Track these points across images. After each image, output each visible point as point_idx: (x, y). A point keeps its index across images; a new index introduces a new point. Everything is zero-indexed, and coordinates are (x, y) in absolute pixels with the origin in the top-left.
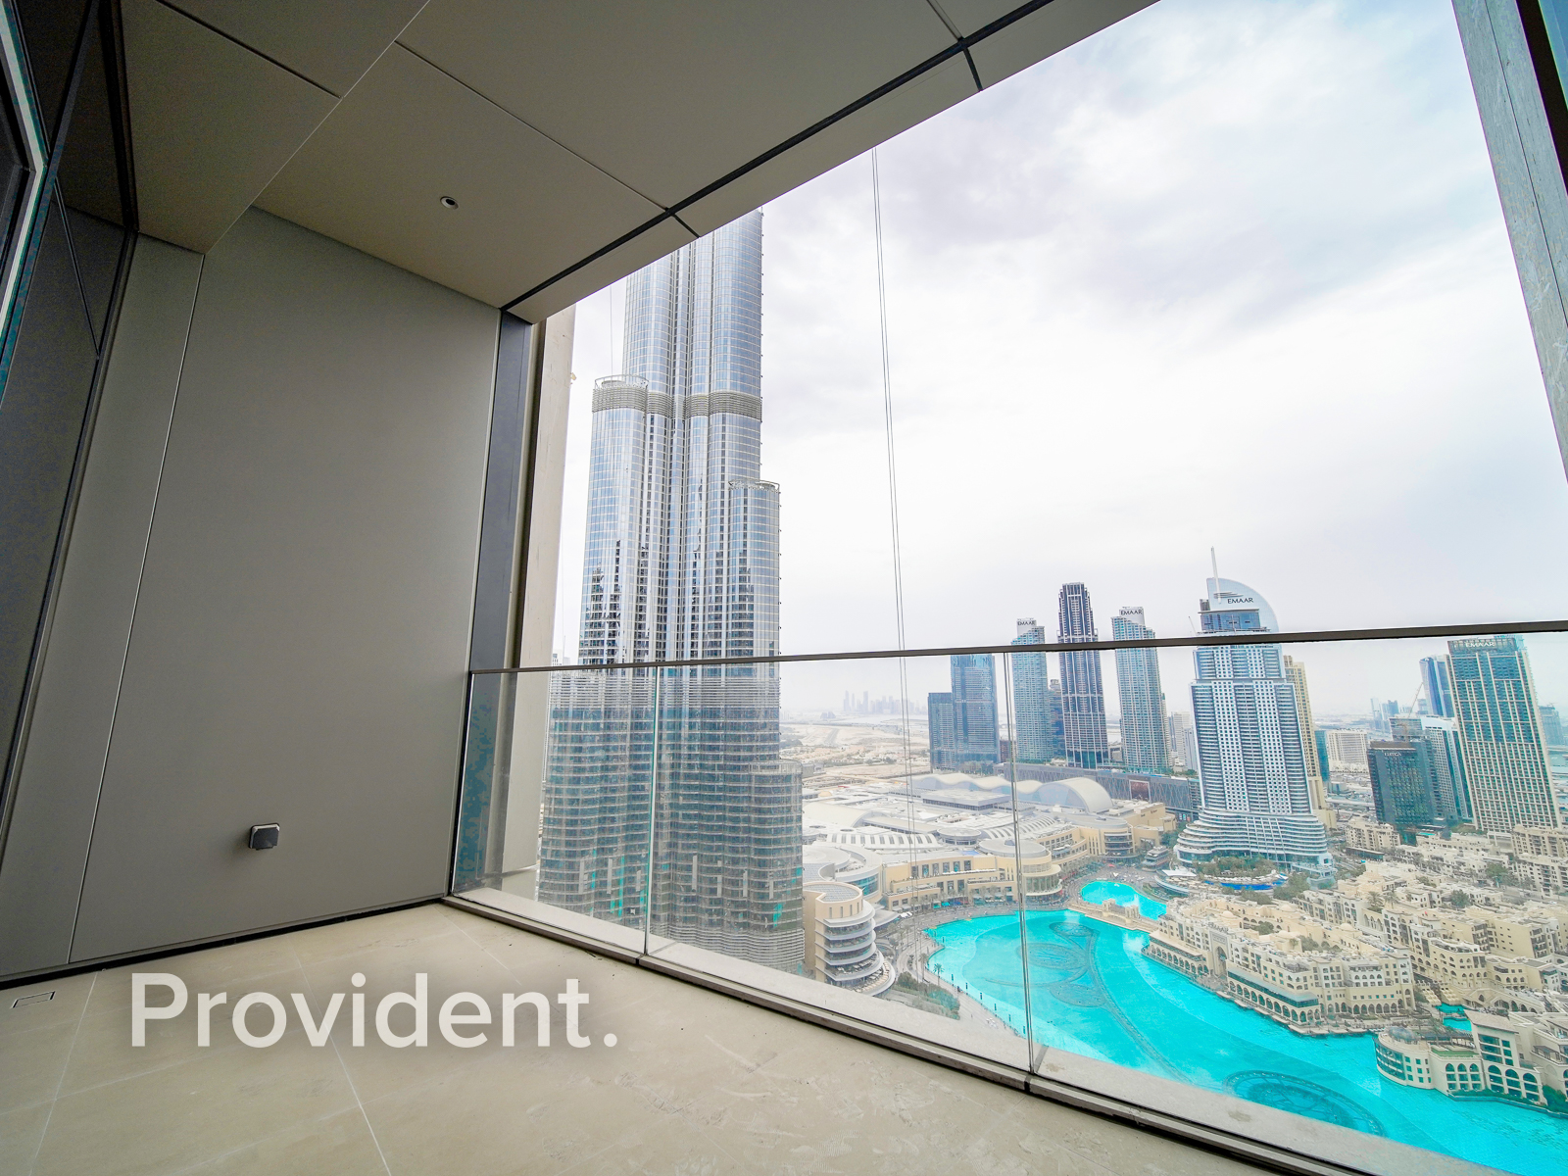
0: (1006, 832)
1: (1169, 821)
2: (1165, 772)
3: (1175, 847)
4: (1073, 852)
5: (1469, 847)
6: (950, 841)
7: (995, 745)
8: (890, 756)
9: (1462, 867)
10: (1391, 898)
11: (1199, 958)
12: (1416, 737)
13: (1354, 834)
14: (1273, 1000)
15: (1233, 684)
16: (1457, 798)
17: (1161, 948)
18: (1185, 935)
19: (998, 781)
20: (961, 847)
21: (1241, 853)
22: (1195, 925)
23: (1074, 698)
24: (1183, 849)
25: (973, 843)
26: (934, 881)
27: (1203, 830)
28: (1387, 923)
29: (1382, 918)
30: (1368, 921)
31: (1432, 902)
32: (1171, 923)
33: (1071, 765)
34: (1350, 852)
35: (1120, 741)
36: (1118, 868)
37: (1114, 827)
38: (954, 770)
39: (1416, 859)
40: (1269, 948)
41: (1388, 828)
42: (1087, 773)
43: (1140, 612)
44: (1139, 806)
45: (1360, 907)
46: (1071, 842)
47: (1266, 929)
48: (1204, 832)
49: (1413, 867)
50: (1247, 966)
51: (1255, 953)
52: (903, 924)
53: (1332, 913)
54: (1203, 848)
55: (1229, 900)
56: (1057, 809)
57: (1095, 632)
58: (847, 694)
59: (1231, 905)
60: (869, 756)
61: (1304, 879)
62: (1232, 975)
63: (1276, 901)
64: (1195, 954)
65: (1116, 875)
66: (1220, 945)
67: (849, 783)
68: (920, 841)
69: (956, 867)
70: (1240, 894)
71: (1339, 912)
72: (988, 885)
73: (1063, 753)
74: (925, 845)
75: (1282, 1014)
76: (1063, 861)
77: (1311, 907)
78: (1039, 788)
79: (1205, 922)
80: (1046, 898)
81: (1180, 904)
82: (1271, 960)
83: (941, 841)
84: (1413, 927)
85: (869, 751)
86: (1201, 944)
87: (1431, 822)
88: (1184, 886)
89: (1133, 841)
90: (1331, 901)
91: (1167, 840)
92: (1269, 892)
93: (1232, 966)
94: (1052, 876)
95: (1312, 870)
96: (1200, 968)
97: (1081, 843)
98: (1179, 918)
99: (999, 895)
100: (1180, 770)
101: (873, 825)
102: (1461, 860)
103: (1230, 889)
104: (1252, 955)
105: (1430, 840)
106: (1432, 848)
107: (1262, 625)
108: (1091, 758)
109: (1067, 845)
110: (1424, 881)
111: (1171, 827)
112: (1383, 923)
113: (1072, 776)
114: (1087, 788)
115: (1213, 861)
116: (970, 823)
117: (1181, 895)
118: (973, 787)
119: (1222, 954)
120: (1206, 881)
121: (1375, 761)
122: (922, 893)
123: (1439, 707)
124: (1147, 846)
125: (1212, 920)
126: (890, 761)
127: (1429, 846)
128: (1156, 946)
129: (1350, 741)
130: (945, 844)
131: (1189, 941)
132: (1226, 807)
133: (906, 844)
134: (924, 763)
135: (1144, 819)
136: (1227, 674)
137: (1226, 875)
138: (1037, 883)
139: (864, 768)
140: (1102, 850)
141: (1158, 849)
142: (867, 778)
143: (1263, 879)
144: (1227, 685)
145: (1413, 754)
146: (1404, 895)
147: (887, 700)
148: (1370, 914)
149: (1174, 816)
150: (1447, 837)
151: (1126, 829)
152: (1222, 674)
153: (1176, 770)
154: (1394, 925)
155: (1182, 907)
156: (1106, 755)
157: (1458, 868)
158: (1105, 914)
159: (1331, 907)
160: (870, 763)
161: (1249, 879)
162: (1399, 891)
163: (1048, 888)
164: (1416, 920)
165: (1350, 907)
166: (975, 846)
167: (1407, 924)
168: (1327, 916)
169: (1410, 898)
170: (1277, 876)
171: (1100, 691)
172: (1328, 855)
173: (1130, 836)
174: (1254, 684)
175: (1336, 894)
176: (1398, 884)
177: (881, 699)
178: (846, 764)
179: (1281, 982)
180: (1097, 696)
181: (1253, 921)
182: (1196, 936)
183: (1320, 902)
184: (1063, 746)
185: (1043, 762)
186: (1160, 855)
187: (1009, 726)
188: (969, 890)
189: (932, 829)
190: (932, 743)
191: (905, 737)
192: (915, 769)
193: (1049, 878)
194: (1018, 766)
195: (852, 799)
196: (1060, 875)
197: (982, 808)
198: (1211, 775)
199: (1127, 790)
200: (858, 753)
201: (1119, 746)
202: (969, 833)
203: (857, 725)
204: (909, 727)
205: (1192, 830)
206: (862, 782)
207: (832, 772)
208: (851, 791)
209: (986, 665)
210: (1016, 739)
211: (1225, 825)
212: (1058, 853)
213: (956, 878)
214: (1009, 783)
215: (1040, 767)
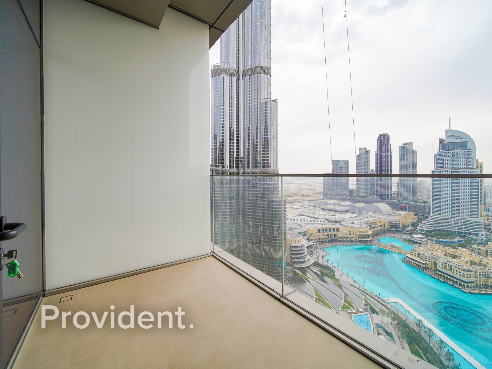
0: (352, 220)
1: (415, 218)
2: (415, 202)
3: (417, 227)
4: (377, 227)
6: (331, 222)
7: (347, 191)
8: (308, 194)
11: (425, 264)
14: (455, 280)
15: (450, 170)
17: (410, 260)
18: (420, 256)
19: (348, 203)
20: (335, 224)
21: (446, 231)
22: (425, 254)
24: (421, 228)
26: (325, 234)
27: (430, 222)
32: (415, 252)
33: (377, 198)
35: (397, 190)
36: (393, 233)
37: (394, 219)
38: (332, 199)
40: (456, 263)
42: (383, 201)
43: (411, 144)
44: (404, 213)
46: (376, 224)
47: (454, 257)
48: (431, 223)
50: (446, 268)
51: (450, 264)
52: (315, 246)
54: (429, 228)
55: (440, 246)
56: (371, 213)
57: (391, 152)
59: (440, 248)
60: (301, 194)
61: (472, 241)
62: (438, 271)
64: (424, 263)
65: (393, 235)
66: (435, 261)
67: (294, 202)
68: (321, 221)
69: (334, 230)
70: (443, 244)
72: (344, 236)
73: (374, 194)
74: (322, 223)
75: (458, 285)
76: (373, 230)
77: (475, 251)
78: (365, 206)
79: (430, 253)
80: (365, 241)
82: (456, 267)
83: (328, 221)
85: (301, 192)
86: (427, 260)
88: (420, 240)
89: (400, 225)
92: (456, 245)
93: (438, 268)
94: (370, 234)
95: (476, 238)
96: (425, 267)
97: (380, 224)
98: (419, 251)
99: (348, 239)
100: (421, 201)
101: (304, 216)
103: (439, 243)
104: (449, 265)
107: (468, 148)
108: (385, 196)
109: (375, 225)
111: (415, 220)
113: (377, 202)
114: (383, 206)
115: (433, 233)
116: (339, 217)
117: (419, 243)
118: (339, 205)
119: (435, 264)
120: (429, 239)
122: (322, 237)
124: (405, 226)
125: (432, 252)
126: (308, 195)
128: (408, 259)
131: (422, 259)
132: (441, 215)
133: (316, 222)
134: (321, 197)
136: (449, 167)
137: (438, 238)
138: (363, 237)
139: (299, 197)
140: (388, 227)
141: (409, 228)
142: (301, 201)
143: (453, 240)
149: (417, 217)
151: (398, 221)
152: (447, 167)
153: (419, 201)
155: (420, 247)
156: (391, 195)
158: (388, 248)
159: (484, 251)
160: (301, 196)
161: (448, 240)
163: (367, 238)
166: (340, 223)
168: (481, 254)
170: (460, 239)
172: (483, 233)
173: (399, 223)
174: (460, 170)
178: (293, 196)
179: (460, 275)
181: (449, 254)
182: (425, 257)
184: (374, 192)
185: (366, 197)
186: (410, 230)
187: (353, 185)
188: (338, 237)
189: (325, 218)
190: (324, 190)
191: (313, 188)
192: (317, 199)
193: (367, 235)
194: (356, 198)
195: (296, 207)
196: (372, 234)
197: (343, 212)
198: (436, 203)
199: (399, 207)
200: (297, 193)
201: (397, 192)
202: (338, 219)
203: (296, 183)
204: (315, 185)
205: (425, 222)
206: (299, 202)
207: (288, 199)
208: (295, 205)
209: (345, 164)
210: (356, 189)
211: (440, 221)
212: (371, 227)
213: (333, 233)
214: (353, 204)
215: (365, 199)
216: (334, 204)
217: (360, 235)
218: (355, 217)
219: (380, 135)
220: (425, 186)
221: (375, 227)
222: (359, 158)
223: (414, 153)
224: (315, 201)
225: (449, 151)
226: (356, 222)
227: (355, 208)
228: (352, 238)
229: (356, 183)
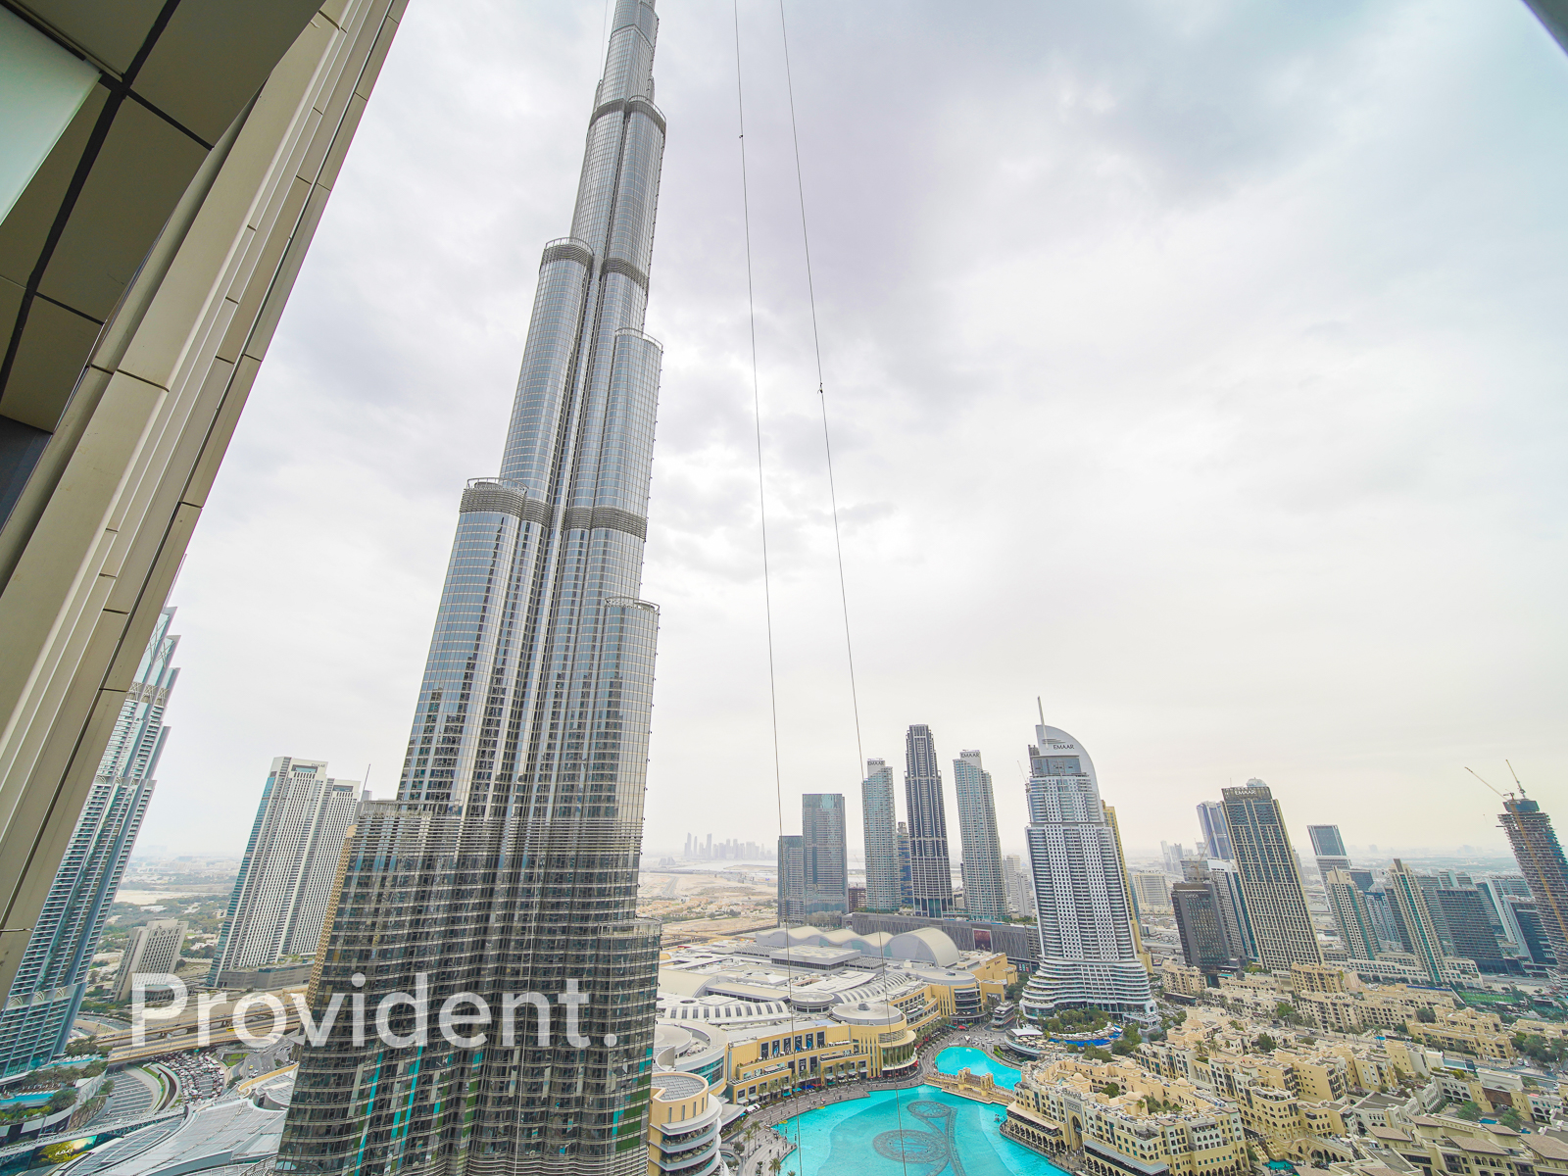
0: (859, 994)
1: (1012, 972)
2: (1004, 920)
3: (1021, 1002)
4: (926, 1014)
5: (1261, 986)
7: (844, 894)
8: (735, 908)
9: (1258, 1008)
10: (1214, 1047)
11: (1056, 1132)
12: (1205, 879)
13: (1169, 978)
15: (1062, 828)
16: (1243, 939)
17: (1019, 1123)
18: (1041, 1106)
19: (847, 934)
20: (814, 1016)
21: (1080, 1005)
22: (1050, 1092)
23: (920, 841)
24: (1028, 1004)
25: (825, 1009)
26: (784, 1061)
27: (1045, 981)
28: (1214, 1073)
29: (1210, 1069)
30: (1199, 1074)
31: (1245, 1047)
32: (1027, 1092)
33: (918, 914)
34: (1169, 998)
35: (962, 887)
36: (968, 1030)
37: (964, 980)
38: (802, 923)
39: (1222, 1002)
40: (1120, 1113)
41: (1196, 970)
42: (933, 922)
43: (977, 754)
44: (985, 957)
45: (1190, 1057)
46: (924, 1003)
47: (1113, 1090)
48: (1047, 984)
49: (1224, 1011)
50: (1102, 1137)
51: (1108, 1120)
52: (750, 1120)
53: (1166, 1066)
54: (1046, 1001)
55: (1076, 1058)
56: (907, 965)
57: (939, 774)
58: (689, 835)
59: (1079, 1065)
60: (712, 909)
61: (1136, 1031)
62: (1088, 1150)
63: (1116, 1057)
64: (1052, 1127)
65: (967, 1038)
66: (1075, 1114)
67: (689, 941)
68: (770, 1011)
69: (809, 1041)
70: (1084, 1052)
71: (1172, 1064)
72: (841, 1061)
73: (910, 901)
74: (775, 1015)
76: (916, 1025)
77: (1147, 1061)
78: (890, 941)
79: (1060, 1088)
80: (900, 1072)
81: (1034, 1068)
82: (1122, 1127)
83: (791, 1009)
84: (1238, 1077)
85: (712, 903)
86: (1056, 1114)
87: (1227, 963)
88: (1033, 1046)
89: (981, 997)
90: (1164, 1054)
91: (1013, 994)
92: (1107, 1047)
93: (1087, 1139)
94: (908, 1045)
95: (1142, 1019)
96: (1058, 1145)
97: (932, 1002)
98: (1035, 1086)
99: (852, 1073)
100: (1017, 916)
101: (717, 993)
102: (1257, 1000)
103: (1073, 1047)
104: (1106, 1123)
105: (1229, 981)
106: (1232, 990)
107: (1083, 771)
108: (935, 907)
109: (920, 1006)
110: (1233, 1024)
111: (1013, 979)
112: (1210, 1074)
113: (919, 927)
114: (935, 939)
115: (1056, 1016)
116: (822, 987)
117: (1032, 1058)
118: (824, 943)
119: (1077, 1125)
120: (1051, 1039)
121: (1178, 902)
122: (773, 1078)
123: (1217, 849)
124: (994, 1002)
125: (1064, 1085)
126: (734, 914)
127: (1230, 988)
128: (1015, 1122)
129: (1152, 882)
130: (796, 1013)
131: (1045, 1113)
132: (1063, 955)
133: (755, 1016)
134: (770, 915)
135: (988, 971)
136: (1055, 817)
137: (1069, 1031)
138: (893, 1055)
139: (705, 922)
140: (952, 1009)
141: (1003, 1007)
142: (707, 935)
143: (1101, 1032)
144: (1058, 829)
145: (1207, 896)
146: (1223, 1042)
147: (732, 844)
148: (1200, 1065)
149: (1015, 967)
150: (1241, 977)
151: (974, 984)
152: (1051, 817)
153: (1014, 916)
154: (1220, 1076)
155: (1035, 1072)
156: (950, 902)
157: (1256, 1010)
158: (960, 1087)
159: (1165, 1060)
160: (712, 916)
161: (1089, 1033)
162: (1217, 1036)
163: (904, 1058)
164: (1238, 1068)
165: (1181, 1059)
166: (827, 1013)
167: (1231, 1074)
168: (1162, 1070)
169: (1228, 1045)
170: (1113, 1029)
171: (944, 835)
172: (1153, 1002)
173: (978, 992)
174: (1079, 827)
175: (1168, 1045)
176: (1215, 1031)
177: (725, 843)
178: (686, 919)
179: (1134, 1152)
180: (941, 839)
181: (1100, 1082)
182: (1052, 1106)
183: (1155, 1055)
184: (910, 893)
185: (892, 911)
186: (1007, 1012)
187: (858, 872)
188: (822, 1069)
189: (783, 995)
190: (780, 894)
191: (750, 885)
192: (762, 923)
193: (904, 1046)
194: (866, 916)
195: (694, 962)
196: (915, 1043)
197: (834, 966)
198: (1048, 920)
199: (971, 940)
200: (699, 905)
201: (962, 892)
202: (821, 997)
203: (699, 873)
204: (753, 875)
205: (1035, 982)
206: (704, 940)
207: (670, 930)
208: (693, 952)
209: (835, 805)
210: (865, 886)
211: (1064, 974)
212: (911, 1016)
213: (807, 1055)
214: (859, 936)
215: (889, 917)
216: (809, 941)
217: (884, 1049)
218: (868, 982)
219: (911, 727)
220: (1020, 872)
221: (921, 1015)
222: (867, 786)
223: (985, 778)
224: (752, 935)
225: (1051, 778)
226: (871, 1001)
227: (864, 948)
228: (863, 1064)
229: (864, 867)
